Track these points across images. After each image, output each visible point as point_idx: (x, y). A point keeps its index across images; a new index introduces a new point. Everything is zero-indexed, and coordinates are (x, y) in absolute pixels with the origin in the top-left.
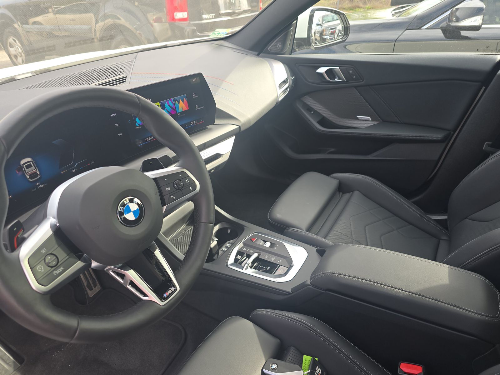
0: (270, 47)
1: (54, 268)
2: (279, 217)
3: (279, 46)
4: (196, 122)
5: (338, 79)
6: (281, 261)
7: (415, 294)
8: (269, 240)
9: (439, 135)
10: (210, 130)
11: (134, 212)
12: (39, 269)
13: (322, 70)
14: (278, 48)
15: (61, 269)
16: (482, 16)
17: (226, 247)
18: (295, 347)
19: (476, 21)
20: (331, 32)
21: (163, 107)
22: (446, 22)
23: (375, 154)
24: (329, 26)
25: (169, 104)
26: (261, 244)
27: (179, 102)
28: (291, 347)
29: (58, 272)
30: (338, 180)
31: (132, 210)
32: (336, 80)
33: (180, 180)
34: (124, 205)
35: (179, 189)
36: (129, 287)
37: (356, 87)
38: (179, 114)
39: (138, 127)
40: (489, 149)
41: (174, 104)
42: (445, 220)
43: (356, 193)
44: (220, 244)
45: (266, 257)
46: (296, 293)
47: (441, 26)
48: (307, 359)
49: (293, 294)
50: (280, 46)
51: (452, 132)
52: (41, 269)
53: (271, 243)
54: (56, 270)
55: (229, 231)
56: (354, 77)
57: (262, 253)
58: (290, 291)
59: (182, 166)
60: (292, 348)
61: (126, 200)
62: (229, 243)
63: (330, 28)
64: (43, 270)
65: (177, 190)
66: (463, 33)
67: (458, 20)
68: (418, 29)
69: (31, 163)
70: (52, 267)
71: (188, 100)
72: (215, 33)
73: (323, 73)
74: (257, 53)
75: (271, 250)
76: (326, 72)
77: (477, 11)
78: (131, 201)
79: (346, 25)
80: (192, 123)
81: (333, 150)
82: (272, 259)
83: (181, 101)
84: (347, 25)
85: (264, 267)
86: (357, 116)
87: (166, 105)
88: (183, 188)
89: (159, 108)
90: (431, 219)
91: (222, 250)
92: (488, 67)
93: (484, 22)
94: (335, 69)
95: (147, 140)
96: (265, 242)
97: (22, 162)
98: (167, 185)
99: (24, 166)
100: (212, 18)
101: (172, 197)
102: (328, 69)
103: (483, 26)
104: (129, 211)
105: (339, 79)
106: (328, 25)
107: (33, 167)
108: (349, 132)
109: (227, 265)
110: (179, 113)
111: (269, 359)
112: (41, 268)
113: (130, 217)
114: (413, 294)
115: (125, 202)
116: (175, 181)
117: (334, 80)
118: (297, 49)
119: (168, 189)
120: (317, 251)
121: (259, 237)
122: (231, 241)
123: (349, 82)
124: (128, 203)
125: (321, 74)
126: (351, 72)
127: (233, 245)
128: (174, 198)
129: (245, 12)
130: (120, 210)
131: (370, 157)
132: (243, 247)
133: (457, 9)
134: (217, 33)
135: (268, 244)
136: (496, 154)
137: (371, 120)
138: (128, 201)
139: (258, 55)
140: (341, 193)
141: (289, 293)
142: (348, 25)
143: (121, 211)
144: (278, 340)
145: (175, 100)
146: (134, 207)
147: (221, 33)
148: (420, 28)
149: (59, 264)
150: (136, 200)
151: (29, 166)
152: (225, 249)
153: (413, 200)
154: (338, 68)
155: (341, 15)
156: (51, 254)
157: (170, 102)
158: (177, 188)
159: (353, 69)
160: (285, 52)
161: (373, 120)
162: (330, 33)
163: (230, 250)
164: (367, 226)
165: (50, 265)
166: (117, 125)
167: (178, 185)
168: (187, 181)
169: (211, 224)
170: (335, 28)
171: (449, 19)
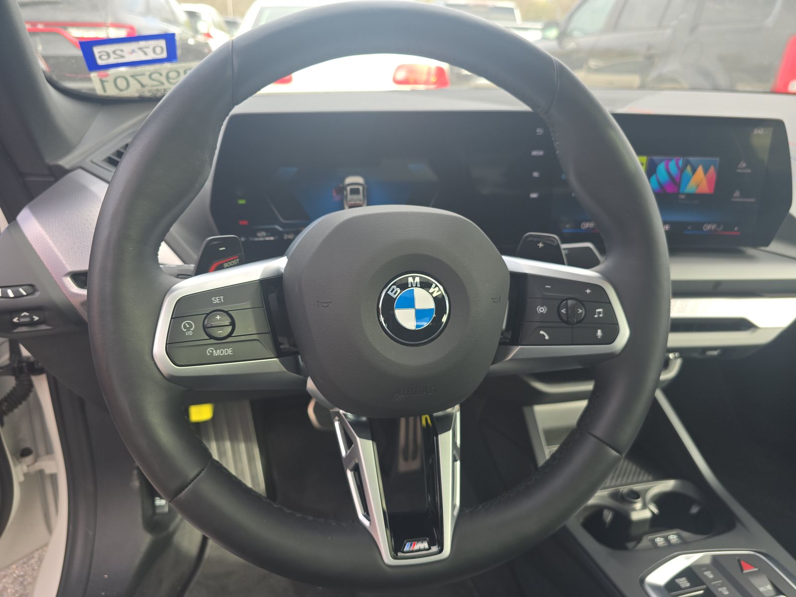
1: (213, 341)
4: (719, 226)
10: (750, 258)
11: (420, 314)
12: (185, 326)
15: (228, 351)
17: (666, 539)
21: (651, 170)
25: (667, 168)
27: (694, 171)
29: (217, 353)
31: (419, 305)
33: (581, 302)
34: (404, 286)
35: (567, 322)
38: (683, 197)
41: (682, 170)
44: (656, 524)
52: (188, 329)
54: (216, 346)
55: (695, 510)
59: (606, 276)
61: (414, 279)
62: (679, 536)
64: (190, 333)
65: (563, 321)
69: (361, 188)
70: (211, 337)
71: (720, 173)
78: (425, 285)
80: (708, 227)
83: (700, 170)
87: (661, 168)
88: (579, 325)
89: (642, 170)
91: (653, 541)
95: (585, 226)
97: (349, 180)
98: (544, 301)
99: (349, 188)
101: (542, 332)
104: (409, 302)
107: (361, 196)
109: (642, 581)
110: (683, 194)
112: (190, 328)
113: (406, 319)
115: (410, 280)
116: (567, 299)
119: (542, 310)
121: (764, 570)
122: (686, 534)
124: (416, 286)
127: (684, 547)
128: (547, 337)
130: (389, 292)
132: (706, 567)
138: (417, 280)
143: (392, 294)
145: (687, 163)
146: (424, 300)
149: (230, 339)
150: (437, 290)
151: (355, 192)
152: (660, 541)
156: (227, 312)
157: (672, 164)
158: (565, 318)
163: (670, 551)
165: (209, 330)
166: (536, 174)
167: (572, 311)
168: (599, 313)
169: (614, 453)
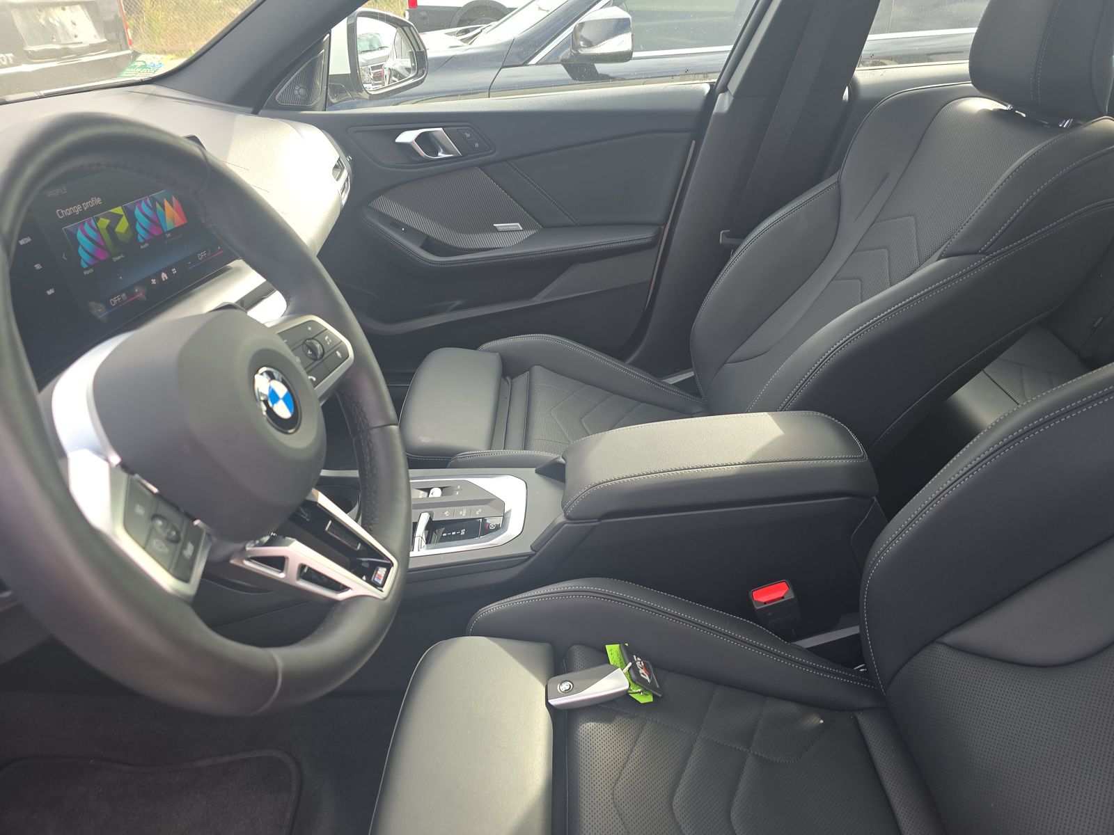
0: (279, 94)
1: (179, 545)
2: (427, 442)
3: (300, 91)
4: (207, 252)
5: (443, 153)
6: (480, 510)
7: (747, 463)
8: (436, 485)
9: (645, 236)
13: (408, 137)
14: (299, 97)
15: (191, 546)
16: (630, 34)
18: (579, 644)
19: (621, 43)
20: (374, 74)
21: (133, 219)
22: (569, 49)
23: (546, 292)
24: (368, 61)
25: (142, 210)
26: (420, 497)
27: (163, 206)
28: (574, 647)
30: (498, 354)
32: (439, 154)
33: (313, 339)
36: (303, 584)
37: (482, 166)
38: (169, 235)
39: (87, 269)
40: (729, 241)
41: (154, 209)
42: (692, 378)
43: (537, 370)
45: (446, 514)
46: (544, 548)
47: (560, 57)
48: (613, 651)
49: (538, 554)
50: (302, 91)
51: (663, 227)
52: (162, 547)
53: (442, 489)
54: (183, 547)
56: (477, 145)
57: (435, 510)
58: (529, 550)
60: (576, 648)
63: (369, 67)
66: (601, 68)
67: (590, 44)
68: (522, 65)
70: (175, 542)
71: (181, 202)
72: (136, 64)
73: (412, 142)
74: (251, 110)
75: (447, 499)
76: (416, 140)
77: (620, 26)
79: (417, 50)
80: (202, 255)
81: (458, 303)
82: (461, 513)
83: (166, 204)
84: (420, 49)
85: (454, 533)
86: (495, 225)
87: (137, 212)
88: (325, 356)
90: (669, 385)
92: (697, 105)
93: (636, 47)
94: (434, 134)
95: (114, 301)
96: (428, 490)
100: (10, 65)
101: (310, 377)
102: (422, 133)
103: (635, 55)
105: (446, 151)
106: (365, 60)
108: (492, 257)
110: (168, 232)
111: (548, 679)
112: (160, 545)
114: (746, 465)
116: (304, 342)
117: (437, 156)
118: (333, 98)
120: (537, 472)
123: (468, 156)
125: (406, 147)
126: (468, 135)
129: (94, 48)
131: (538, 300)
133: (582, 24)
134: (139, 64)
135: (436, 493)
136: (742, 247)
137: (521, 229)
139: (255, 113)
140: (508, 379)
141: (530, 556)
142: (422, 50)
144: (549, 644)
145: (154, 200)
147: (148, 63)
148: (525, 64)
149: (181, 536)
153: (631, 359)
154: (441, 129)
155: (405, 28)
156: (156, 516)
157: (143, 205)
159: (471, 129)
160: (314, 106)
161: (525, 228)
162: (372, 76)
164: (582, 420)
166: (38, 266)
168: (328, 339)
170: (381, 67)
171: (573, 41)
